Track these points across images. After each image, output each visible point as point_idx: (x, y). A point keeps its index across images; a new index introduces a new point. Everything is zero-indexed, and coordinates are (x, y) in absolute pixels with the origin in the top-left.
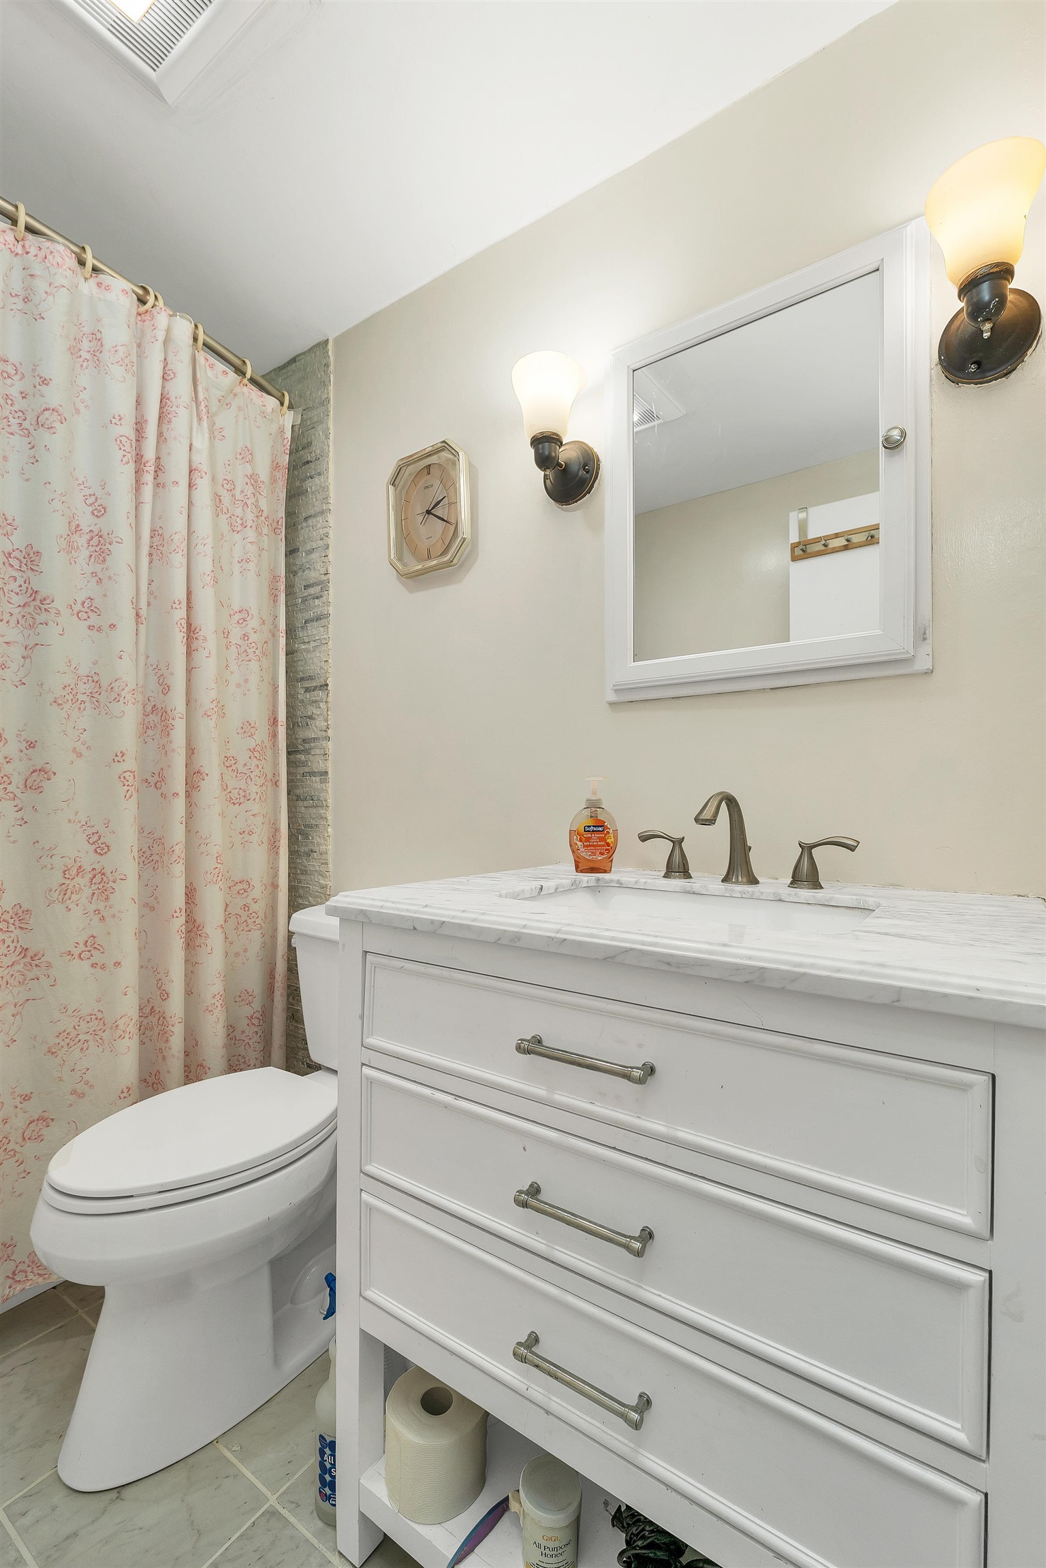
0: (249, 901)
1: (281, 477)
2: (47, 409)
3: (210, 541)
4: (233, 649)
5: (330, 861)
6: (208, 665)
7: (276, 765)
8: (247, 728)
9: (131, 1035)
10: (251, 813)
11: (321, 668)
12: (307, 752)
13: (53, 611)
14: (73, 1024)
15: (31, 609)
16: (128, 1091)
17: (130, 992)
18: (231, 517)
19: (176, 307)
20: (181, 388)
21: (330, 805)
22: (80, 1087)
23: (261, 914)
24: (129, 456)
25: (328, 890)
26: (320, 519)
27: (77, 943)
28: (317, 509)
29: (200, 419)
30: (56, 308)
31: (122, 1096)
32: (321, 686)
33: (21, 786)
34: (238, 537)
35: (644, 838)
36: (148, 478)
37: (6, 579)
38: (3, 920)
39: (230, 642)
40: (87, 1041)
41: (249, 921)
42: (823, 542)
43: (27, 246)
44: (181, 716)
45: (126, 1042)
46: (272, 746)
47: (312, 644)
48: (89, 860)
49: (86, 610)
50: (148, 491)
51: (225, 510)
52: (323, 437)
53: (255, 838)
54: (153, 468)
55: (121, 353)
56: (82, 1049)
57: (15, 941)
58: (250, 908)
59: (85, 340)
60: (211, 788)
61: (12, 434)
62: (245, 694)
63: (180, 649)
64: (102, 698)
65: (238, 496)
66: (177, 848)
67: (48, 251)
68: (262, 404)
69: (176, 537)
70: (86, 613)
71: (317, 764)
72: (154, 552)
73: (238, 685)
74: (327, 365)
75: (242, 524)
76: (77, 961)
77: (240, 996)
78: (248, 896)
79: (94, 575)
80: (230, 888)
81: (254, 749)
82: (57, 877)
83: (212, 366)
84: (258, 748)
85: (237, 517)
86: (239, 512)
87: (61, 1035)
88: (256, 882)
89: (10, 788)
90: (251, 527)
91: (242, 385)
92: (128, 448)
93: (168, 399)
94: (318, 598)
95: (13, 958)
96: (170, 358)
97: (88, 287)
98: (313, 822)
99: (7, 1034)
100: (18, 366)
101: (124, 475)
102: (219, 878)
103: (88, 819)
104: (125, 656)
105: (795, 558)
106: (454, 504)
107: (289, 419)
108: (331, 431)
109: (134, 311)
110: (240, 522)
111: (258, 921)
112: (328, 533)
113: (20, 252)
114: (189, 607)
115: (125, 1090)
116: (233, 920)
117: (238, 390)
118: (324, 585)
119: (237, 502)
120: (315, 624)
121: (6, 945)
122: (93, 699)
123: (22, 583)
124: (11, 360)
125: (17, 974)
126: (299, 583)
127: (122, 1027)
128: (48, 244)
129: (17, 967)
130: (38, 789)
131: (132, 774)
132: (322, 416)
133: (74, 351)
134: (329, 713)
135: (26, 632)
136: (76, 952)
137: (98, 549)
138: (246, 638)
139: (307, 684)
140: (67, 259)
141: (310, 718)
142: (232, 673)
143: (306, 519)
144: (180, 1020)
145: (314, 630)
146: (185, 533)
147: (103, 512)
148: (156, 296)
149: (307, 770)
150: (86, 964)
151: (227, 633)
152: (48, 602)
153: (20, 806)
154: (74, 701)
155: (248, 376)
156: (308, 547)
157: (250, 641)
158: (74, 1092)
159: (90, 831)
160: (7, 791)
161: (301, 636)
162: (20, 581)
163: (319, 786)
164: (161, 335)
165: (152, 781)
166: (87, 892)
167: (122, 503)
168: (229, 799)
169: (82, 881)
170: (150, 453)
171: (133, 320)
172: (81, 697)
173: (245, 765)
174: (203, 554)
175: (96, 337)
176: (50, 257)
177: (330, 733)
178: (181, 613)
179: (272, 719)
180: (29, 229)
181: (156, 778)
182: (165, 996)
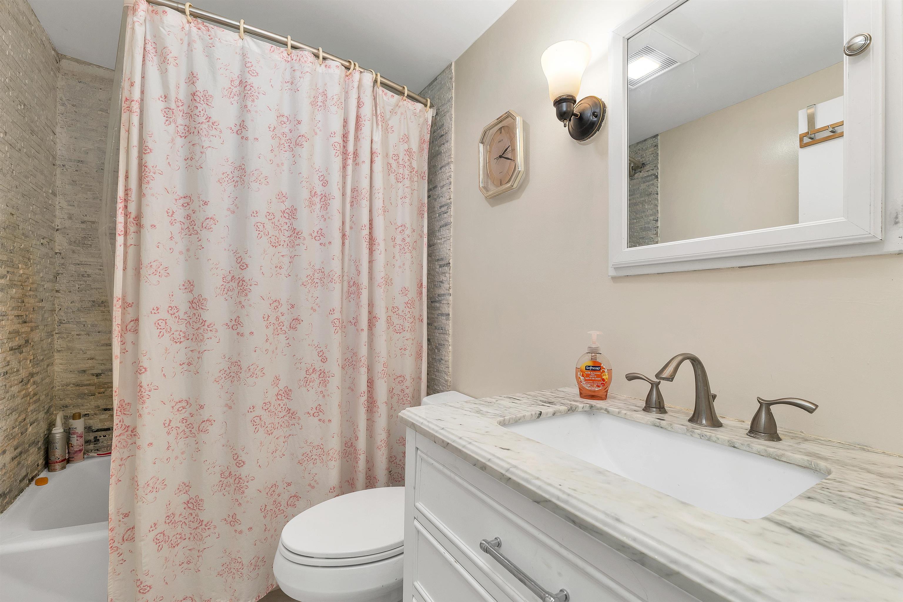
0: (404, 387)
1: (426, 147)
2: (300, 136)
3: (381, 191)
4: (398, 247)
5: (450, 366)
6: (380, 258)
7: (421, 310)
8: (404, 291)
9: (336, 459)
10: (406, 338)
11: (447, 253)
12: (440, 302)
13: (302, 238)
14: (310, 449)
15: (292, 238)
16: (334, 489)
17: (335, 436)
18: (396, 175)
19: (365, 68)
20: (367, 111)
21: (451, 333)
22: (313, 483)
23: (410, 395)
24: (339, 152)
25: (449, 383)
26: (447, 167)
27: (312, 408)
28: (446, 162)
29: (377, 124)
30: (305, 84)
31: (331, 491)
32: (447, 264)
33: (288, 327)
34: (400, 185)
35: (631, 377)
36: (350, 162)
37: (282, 224)
38: (280, 394)
39: (396, 243)
40: (316, 459)
41: (404, 398)
42: (831, 129)
43: (292, 56)
44: (365, 287)
45: (333, 463)
46: (420, 299)
47: (443, 240)
48: (318, 365)
49: (319, 235)
50: (350, 169)
51: (393, 171)
52: (449, 120)
53: (407, 352)
54: (352, 156)
55: (335, 100)
56: (314, 463)
57: (285, 405)
58: (405, 391)
59: (320, 96)
60: (381, 325)
61: (286, 151)
62: (403, 272)
63: (365, 252)
64: (325, 280)
65: (401, 162)
66: (362, 359)
67: (301, 56)
68: (414, 108)
69: (363, 191)
70: (319, 236)
71: (445, 309)
72: (354, 200)
73: (400, 267)
74: (451, 78)
75: (402, 178)
76: (312, 417)
77: (399, 440)
78: (404, 384)
79: (323, 217)
80: (395, 379)
81: (407, 302)
82: (303, 374)
83: (386, 94)
84: (410, 302)
85: (400, 174)
86: (401, 171)
87: (305, 455)
88: (408, 377)
89: (284, 328)
90: (407, 178)
91: (403, 101)
92: (338, 148)
93: (360, 118)
94: (446, 213)
95: (284, 413)
96: (362, 96)
97: (321, 69)
98: (442, 342)
99: (281, 451)
100: (288, 117)
101: (336, 163)
102: (385, 376)
103: (318, 344)
104: (335, 258)
105: (803, 146)
106: (514, 150)
107: (430, 113)
108: (453, 116)
109: (343, 75)
110: (401, 176)
111: (409, 399)
112: (451, 175)
113: (290, 60)
114: (371, 228)
115: (332, 488)
116: (395, 398)
117: (401, 104)
118: (448, 205)
119: (400, 166)
120: (444, 228)
121: (281, 407)
122: (321, 281)
123: (290, 225)
124: (286, 115)
125: (285, 422)
126: (437, 205)
127: (331, 454)
128: (301, 52)
129: (285, 418)
130: (295, 328)
131: (338, 320)
132: (449, 108)
133: (314, 104)
134: (451, 280)
135: (291, 250)
136: (312, 412)
137: (324, 203)
138: (404, 241)
139: (441, 263)
140: (309, 57)
141: (442, 282)
142: (397, 260)
143: (441, 168)
144: (363, 452)
145: (444, 232)
146: (368, 188)
147: (327, 184)
148: (355, 64)
149: (440, 312)
150: (316, 419)
151: (394, 238)
152: (300, 234)
153: (288, 337)
154: (312, 283)
155: (406, 95)
156: (442, 184)
157: (406, 242)
158: (310, 485)
159: (319, 350)
160: (282, 330)
161: (438, 235)
162: (289, 224)
163: (444, 322)
164: (356, 84)
165: (353, 322)
166: (318, 381)
167: (335, 178)
168: (394, 330)
169: (315, 376)
170: (351, 148)
171: (342, 80)
172: (316, 280)
173: (403, 311)
174: (378, 198)
175: (325, 94)
176: (301, 59)
177: (451, 291)
178: (366, 232)
179: (420, 284)
180: (294, 47)
181: (355, 321)
182: (357, 438)
